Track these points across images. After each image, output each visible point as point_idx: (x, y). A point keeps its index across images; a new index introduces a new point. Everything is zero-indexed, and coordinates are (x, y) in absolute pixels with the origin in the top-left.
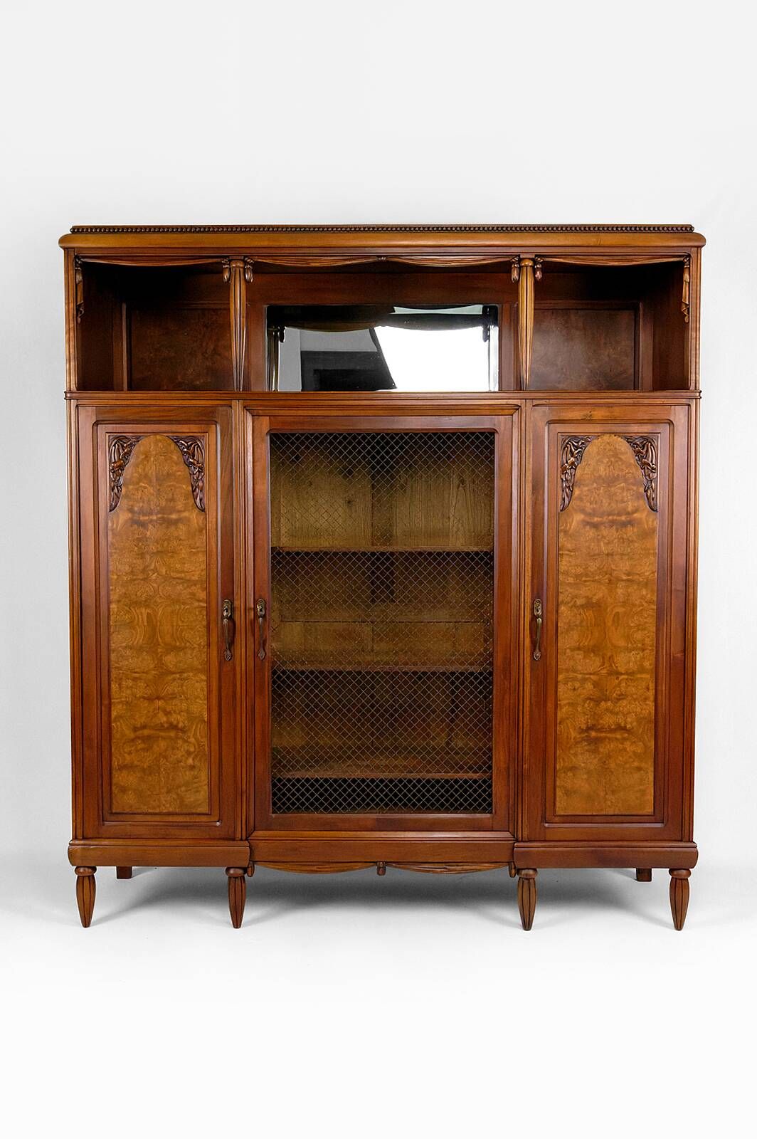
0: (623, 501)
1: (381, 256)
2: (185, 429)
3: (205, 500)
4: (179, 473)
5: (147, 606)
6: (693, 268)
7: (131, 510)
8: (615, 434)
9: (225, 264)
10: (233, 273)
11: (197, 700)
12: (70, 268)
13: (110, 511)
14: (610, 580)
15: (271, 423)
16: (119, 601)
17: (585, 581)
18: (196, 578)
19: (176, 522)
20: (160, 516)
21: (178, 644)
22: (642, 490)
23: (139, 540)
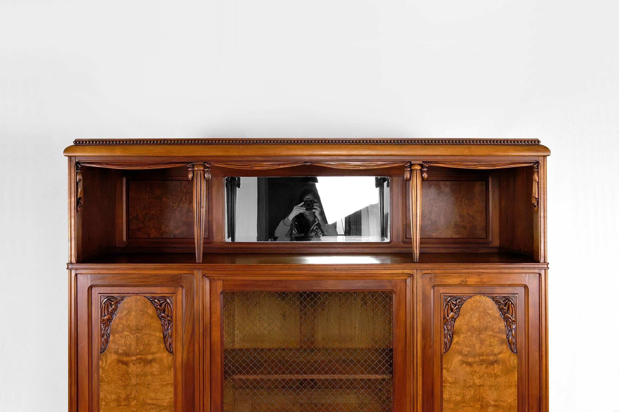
0: (491, 346)
1: (307, 162)
2: (158, 290)
3: (174, 345)
4: (153, 325)
6: (541, 171)
7: (116, 352)
8: (484, 294)
9: (189, 168)
10: (195, 174)
12: (73, 171)
13: (101, 353)
14: (482, 406)
15: (224, 285)
17: (463, 407)
18: (165, 404)
19: (151, 362)
20: (139, 356)
22: (505, 337)
23: (124, 375)
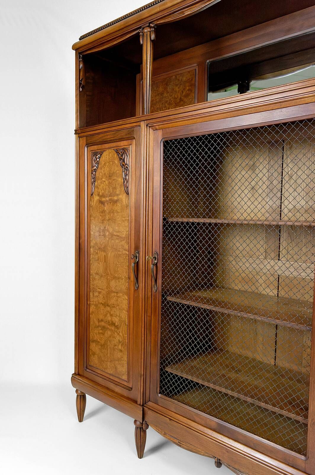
2: (121, 144)
3: (130, 188)
4: (118, 172)
5: (104, 251)
7: (99, 195)
9: (140, 33)
11: (124, 311)
12: (77, 60)
13: (91, 195)
15: (163, 134)
16: (94, 247)
18: (124, 236)
19: (116, 202)
20: (110, 198)
21: (116, 275)
23: (102, 212)
